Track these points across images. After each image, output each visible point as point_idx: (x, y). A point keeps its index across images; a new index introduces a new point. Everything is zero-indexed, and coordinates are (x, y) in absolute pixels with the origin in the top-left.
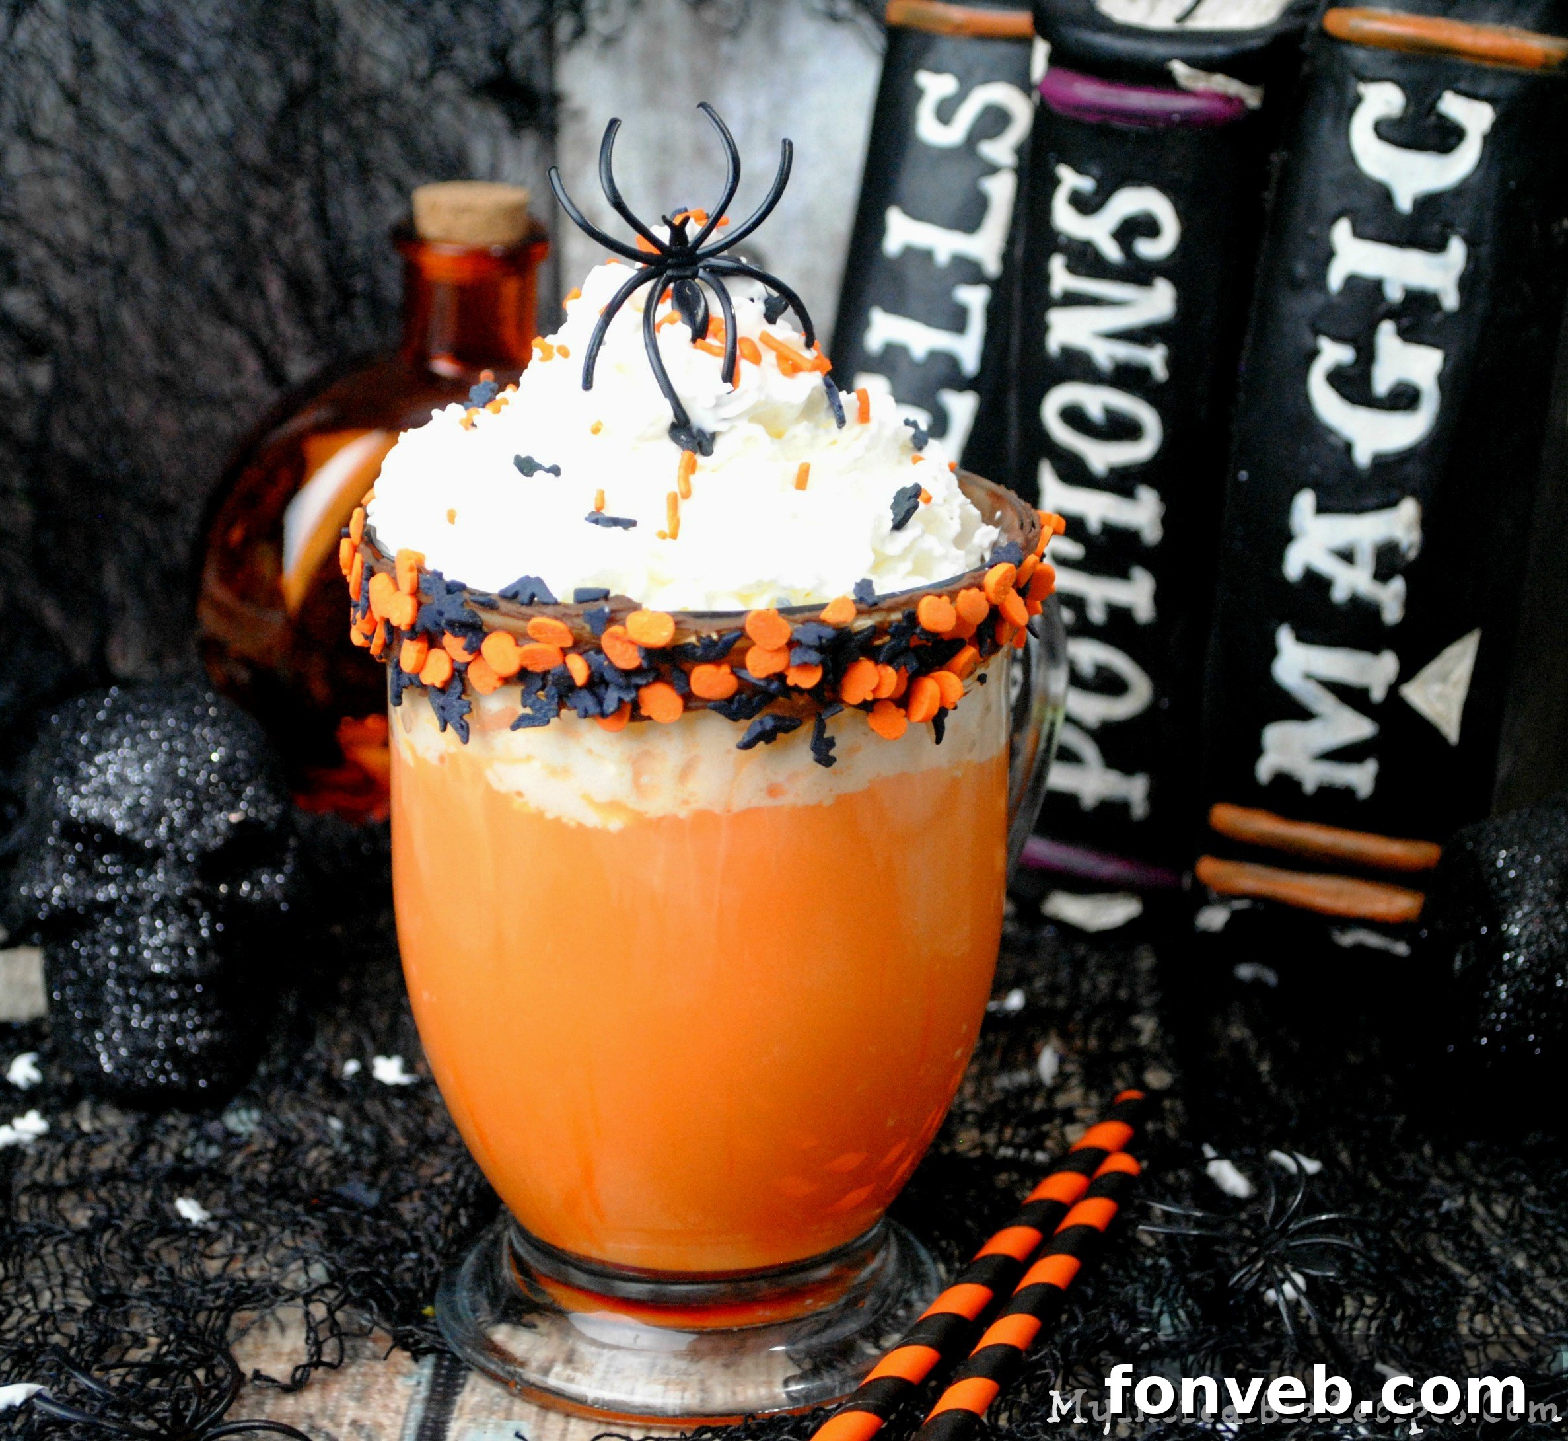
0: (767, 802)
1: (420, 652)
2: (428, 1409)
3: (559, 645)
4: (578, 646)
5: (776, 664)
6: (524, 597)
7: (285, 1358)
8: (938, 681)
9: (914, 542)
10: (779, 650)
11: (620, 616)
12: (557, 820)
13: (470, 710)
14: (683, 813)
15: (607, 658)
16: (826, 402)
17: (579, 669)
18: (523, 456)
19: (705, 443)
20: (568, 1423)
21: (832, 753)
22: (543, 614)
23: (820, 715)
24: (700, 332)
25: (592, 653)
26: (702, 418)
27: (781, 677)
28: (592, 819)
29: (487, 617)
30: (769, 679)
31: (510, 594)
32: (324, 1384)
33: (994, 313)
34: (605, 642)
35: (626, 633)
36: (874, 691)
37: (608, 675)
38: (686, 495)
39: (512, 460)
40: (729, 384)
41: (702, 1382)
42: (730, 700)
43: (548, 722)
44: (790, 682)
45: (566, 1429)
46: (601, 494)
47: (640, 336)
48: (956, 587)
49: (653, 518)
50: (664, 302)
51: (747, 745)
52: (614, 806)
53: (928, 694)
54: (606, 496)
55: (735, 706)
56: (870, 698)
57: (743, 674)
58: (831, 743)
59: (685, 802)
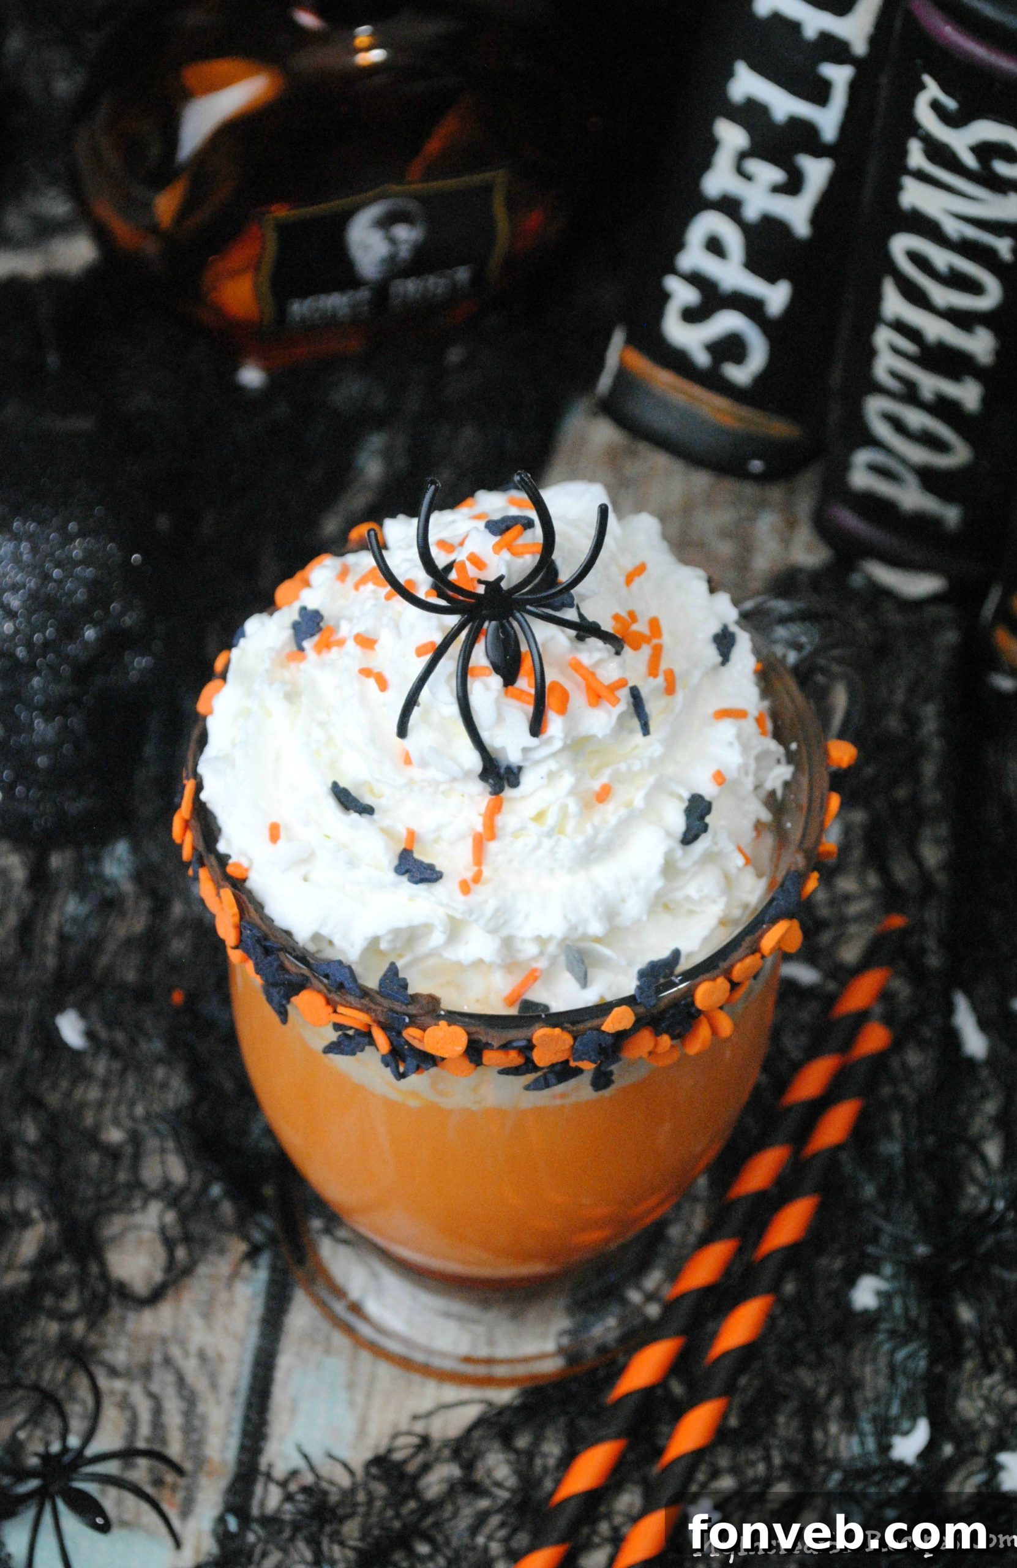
0: (552, 1103)
5: (559, 1058)
6: (334, 983)
10: (562, 1051)
14: (475, 1107)
15: (406, 1040)
17: (381, 1042)
18: (340, 783)
19: (512, 777)
21: (610, 1081)
24: (509, 680)
25: (393, 1034)
27: (564, 1063)
30: (553, 1063)
33: (855, 88)
36: (650, 1052)
38: (491, 835)
39: (329, 786)
42: (514, 1068)
43: (354, 1054)
44: (573, 1065)
48: (732, 960)
52: (413, 1094)
53: (701, 1038)
54: (416, 832)
55: (522, 1070)
56: (646, 1055)
57: (529, 1059)
58: (608, 1076)
59: (479, 1102)
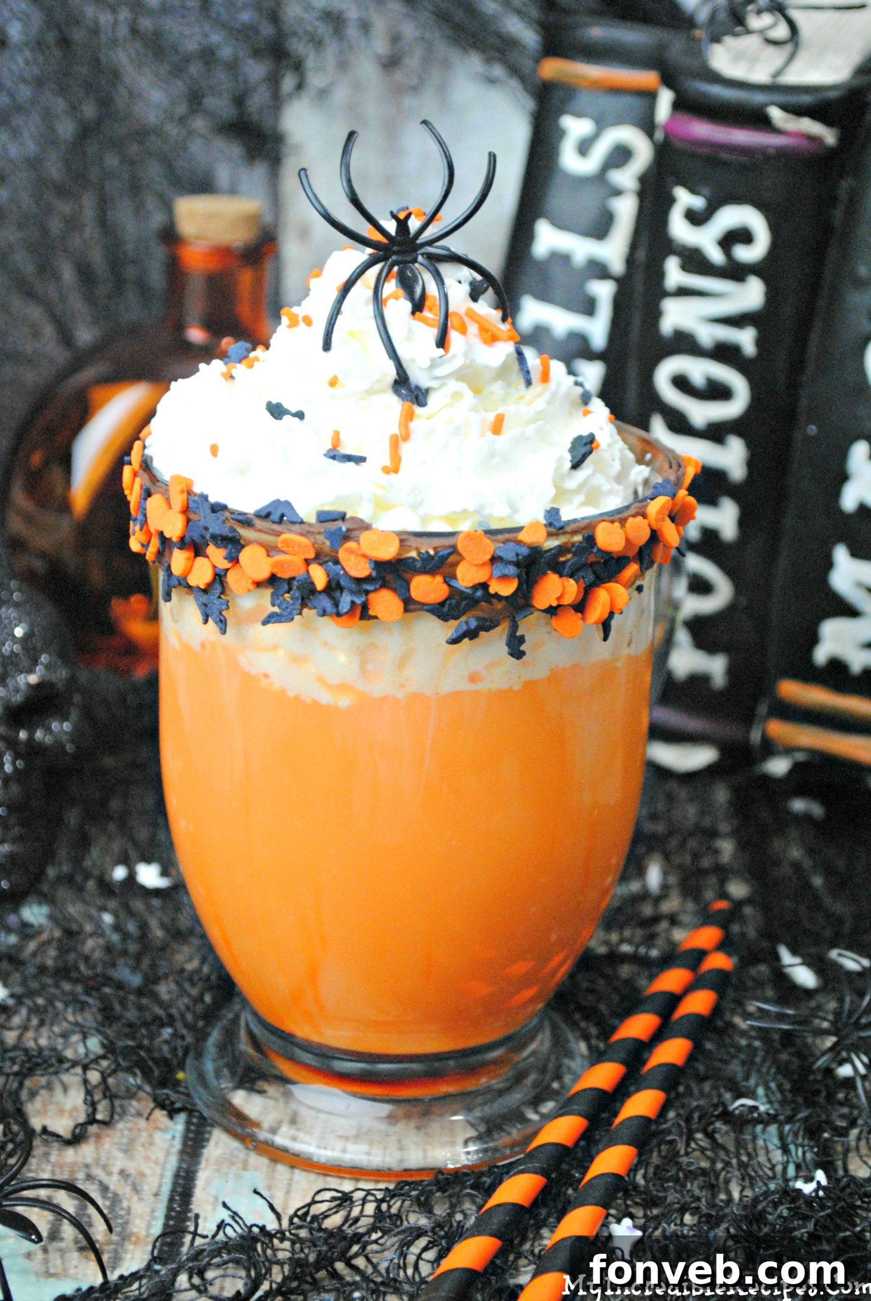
0: (469, 687)
1: (188, 559)
2: (181, 1160)
3: (303, 557)
4: (319, 558)
5: (481, 576)
6: (275, 517)
7: (66, 1115)
8: (608, 590)
9: (586, 480)
10: (484, 564)
11: (354, 534)
12: (297, 698)
13: (228, 608)
14: (400, 695)
15: (343, 568)
16: (516, 367)
17: (319, 576)
18: (274, 402)
19: (421, 397)
20: (293, 1173)
21: (522, 648)
22: (291, 531)
23: (514, 617)
24: (418, 307)
25: (330, 564)
26: (418, 377)
27: (484, 586)
28: (325, 698)
29: (245, 533)
30: (475, 587)
31: (264, 513)
32: (98, 1137)
33: (619, 300)
34: (342, 555)
35: (359, 548)
36: (558, 599)
37: (343, 583)
38: (406, 437)
39: (264, 406)
40: (441, 350)
41: (399, 1141)
42: (442, 604)
43: (292, 619)
44: (492, 590)
45: (291, 1179)
46: (337, 434)
47: (370, 309)
48: (626, 514)
49: (379, 456)
50: (389, 281)
51: (455, 641)
52: (343, 688)
53: (601, 602)
54: (342, 437)
55: (446, 609)
56: (555, 604)
57: (453, 583)
58: (522, 640)
59: (402, 686)
